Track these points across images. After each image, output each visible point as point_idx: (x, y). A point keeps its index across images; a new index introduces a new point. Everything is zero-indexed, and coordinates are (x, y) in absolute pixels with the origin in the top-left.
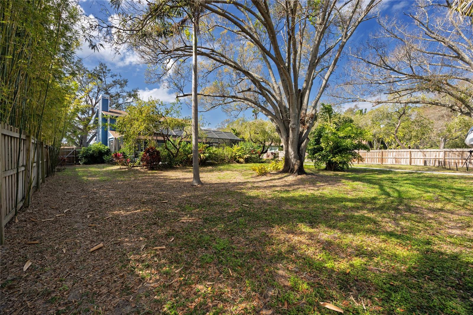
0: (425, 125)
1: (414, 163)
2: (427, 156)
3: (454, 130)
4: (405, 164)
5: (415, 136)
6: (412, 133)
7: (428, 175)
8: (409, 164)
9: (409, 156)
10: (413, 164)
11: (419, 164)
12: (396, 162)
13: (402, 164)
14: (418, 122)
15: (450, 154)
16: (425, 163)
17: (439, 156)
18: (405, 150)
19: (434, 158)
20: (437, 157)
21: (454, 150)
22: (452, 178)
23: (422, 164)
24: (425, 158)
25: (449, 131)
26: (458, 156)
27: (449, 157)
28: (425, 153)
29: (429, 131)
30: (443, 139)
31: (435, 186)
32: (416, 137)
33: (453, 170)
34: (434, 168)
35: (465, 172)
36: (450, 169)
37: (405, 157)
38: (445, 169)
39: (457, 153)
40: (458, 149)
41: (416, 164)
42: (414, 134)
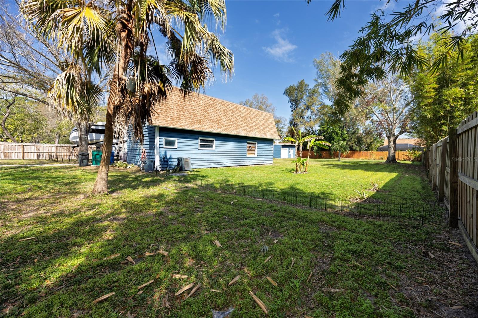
0: (38, 121)
1: (28, 157)
2: (40, 150)
3: (64, 128)
4: (17, 159)
5: (28, 130)
6: (25, 126)
7: (35, 168)
8: (21, 158)
9: (21, 150)
10: (26, 158)
11: (32, 158)
12: (5, 156)
13: (13, 158)
14: (32, 116)
15: (61, 149)
16: (38, 156)
17: (51, 150)
18: (16, 144)
19: (47, 152)
20: (50, 151)
21: (63, 145)
22: (56, 168)
23: (36, 158)
24: (38, 152)
25: (60, 129)
26: (67, 150)
27: (59, 150)
28: (38, 147)
29: (43, 126)
30: (58, 135)
31: (36, 178)
32: (30, 130)
33: (60, 162)
34: (45, 161)
35: (68, 163)
36: (58, 161)
37: (16, 151)
38: (54, 161)
39: (65, 148)
40: (66, 145)
41: (29, 158)
42: (27, 127)
